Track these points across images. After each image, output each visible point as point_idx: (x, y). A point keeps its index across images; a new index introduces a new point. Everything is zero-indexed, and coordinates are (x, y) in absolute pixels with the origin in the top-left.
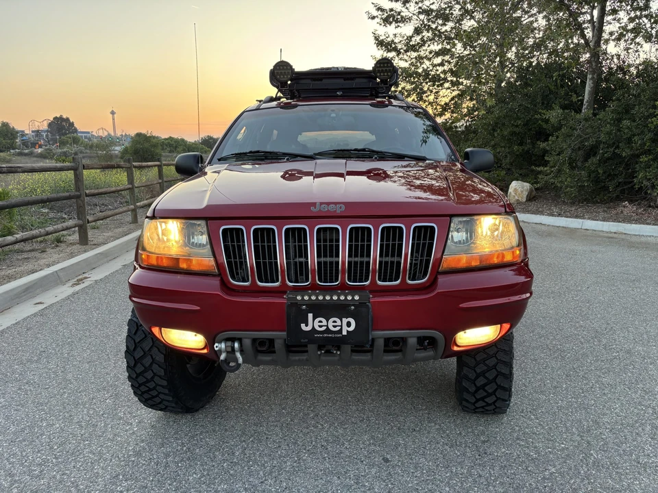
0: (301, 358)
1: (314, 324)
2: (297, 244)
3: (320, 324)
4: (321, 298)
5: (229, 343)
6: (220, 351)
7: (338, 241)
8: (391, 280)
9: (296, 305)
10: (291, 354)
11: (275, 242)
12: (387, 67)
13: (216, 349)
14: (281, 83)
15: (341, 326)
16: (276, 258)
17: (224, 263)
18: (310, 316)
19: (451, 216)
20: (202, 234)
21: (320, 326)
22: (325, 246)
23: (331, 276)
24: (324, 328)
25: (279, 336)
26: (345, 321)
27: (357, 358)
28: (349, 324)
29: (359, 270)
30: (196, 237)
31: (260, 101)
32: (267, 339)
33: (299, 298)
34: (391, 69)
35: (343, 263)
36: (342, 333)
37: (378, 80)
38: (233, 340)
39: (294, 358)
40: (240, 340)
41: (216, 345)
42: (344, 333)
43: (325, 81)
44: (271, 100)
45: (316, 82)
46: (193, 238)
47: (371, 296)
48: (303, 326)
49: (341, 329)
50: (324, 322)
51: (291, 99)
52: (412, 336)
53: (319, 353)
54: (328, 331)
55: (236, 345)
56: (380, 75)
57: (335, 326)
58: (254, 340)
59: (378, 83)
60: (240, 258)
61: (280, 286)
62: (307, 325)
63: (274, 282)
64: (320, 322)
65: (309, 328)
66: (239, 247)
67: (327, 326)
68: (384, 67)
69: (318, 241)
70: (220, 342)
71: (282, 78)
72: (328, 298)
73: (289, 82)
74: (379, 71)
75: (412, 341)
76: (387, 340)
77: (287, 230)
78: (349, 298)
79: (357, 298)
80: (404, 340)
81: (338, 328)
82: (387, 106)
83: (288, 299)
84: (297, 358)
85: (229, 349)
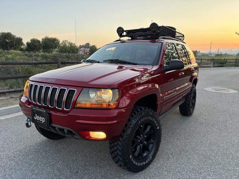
9: (33, 111)
18: (36, 115)
19: (84, 87)
26: (43, 118)
42: (43, 122)
43: (136, 33)
54: (39, 120)
55: (29, 120)
64: (38, 117)
65: (36, 119)
71: (120, 33)
79: (44, 111)
81: (41, 120)
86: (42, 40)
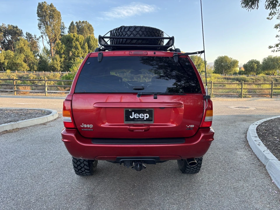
86: (264, 60)
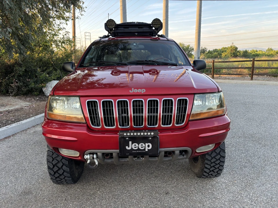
0: (125, 160)
1: (132, 146)
2: (123, 108)
3: (135, 146)
4: (135, 134)
5: (91, 155)
6: (87, 159)
7: (142, 106)
8: (167, 125)
9: (124, 138)
10: (120, 159)
11: (112, 107)
12: (158, 22)
13: (85, 158)
14: (110, 29)
15: (145, 147)
16: (113, 115)
17: (88, 117)
18: (130, 142)
19: (194, 94)
20: (77, 103)
21: (135, 147)
22: (137, 109)
23: (140, 123)
24: (137, 148)
25: (115, 152)
26: (147, 144)
27: (151, 159)
28: (149, 146)
29: (152, 120)
30: (74, 105)
31: (100, 37)
32: (109, 153)
33: (125, 134)
34: (160, 23)
35: (145, 117)
36: (145, 150)
37: (154, 28)
38: (93, 154)
39: (121, 160)
40: (96, 154)
41: (85, 156)
42: (147, 150)
43: (130, 28)
44: (105, 37)
45: (126, 29)
46: (73, 105)
47: (159, 133)
48: (127, 147)
49: (145, 148)
50: (137, 145)
51: (114, 37)
52: (177, 150)
53: (134, 159)
54: (139, 149)
55: (95, 156)
56: (155, 26)
57: (142, 147)
58: (103, 154)
59: (154, 30)
60: (96, 114)
61: (116, 128)
62: (129, 147)
63: (113, 127)
64: (135, 145)
65: (130, 148)
66: (95, 109)
67: (138, 147)
68: (156, 22)
69: (133, 106)
70: (87, 155)
71: (111, 27)
72: (139, 134)
73: (114, 29)
74: (154, 24)
75: (177, 152)
76: (166, 152)
77: (118, 102)
78: (149, 134)
79: (152, 134)
80: (173, 152)
81: (143, 148)
82: (158, 40)
83: (120, 135)
84: (123, 160)
85: (92, 158)
